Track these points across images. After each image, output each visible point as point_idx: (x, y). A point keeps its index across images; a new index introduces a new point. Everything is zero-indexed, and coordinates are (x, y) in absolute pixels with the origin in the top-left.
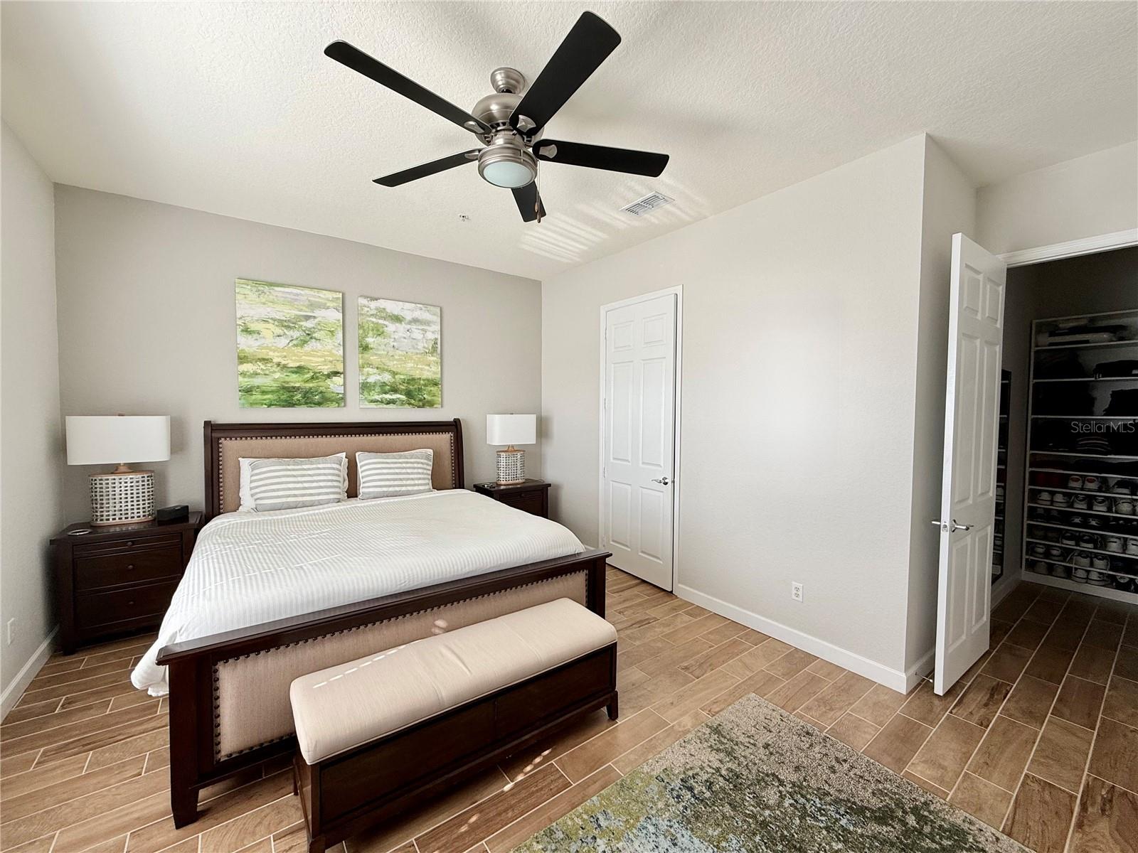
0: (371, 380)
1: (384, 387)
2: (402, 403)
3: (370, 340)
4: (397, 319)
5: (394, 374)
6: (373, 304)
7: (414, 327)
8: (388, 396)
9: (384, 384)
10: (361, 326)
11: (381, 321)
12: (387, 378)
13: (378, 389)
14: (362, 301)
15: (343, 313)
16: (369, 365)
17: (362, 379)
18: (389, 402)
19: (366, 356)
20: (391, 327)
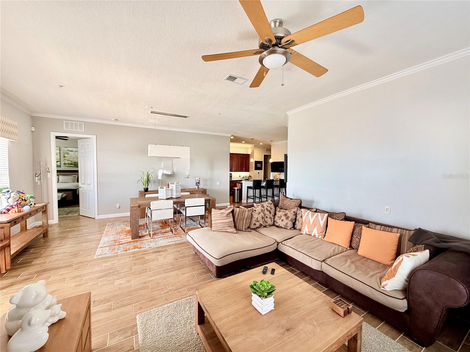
0: (66, 162)
1: (69, 164)
2: (73, 167)
3: (66, 155)
4: (72, 151)
5: (71, 161)
6: (66, 149)
7: (76, 152)
8: (70, 166)
9: (69, 163)
10: (64, 153)
11: (68, 152)
12: (70, 162)
13: (67, 164)
14: (64, 148)
15: (60, 150)
16: (65, 160)
17: (64, 162)
18: (70, 167)
19: (65, 158)
20: (70, 153)
